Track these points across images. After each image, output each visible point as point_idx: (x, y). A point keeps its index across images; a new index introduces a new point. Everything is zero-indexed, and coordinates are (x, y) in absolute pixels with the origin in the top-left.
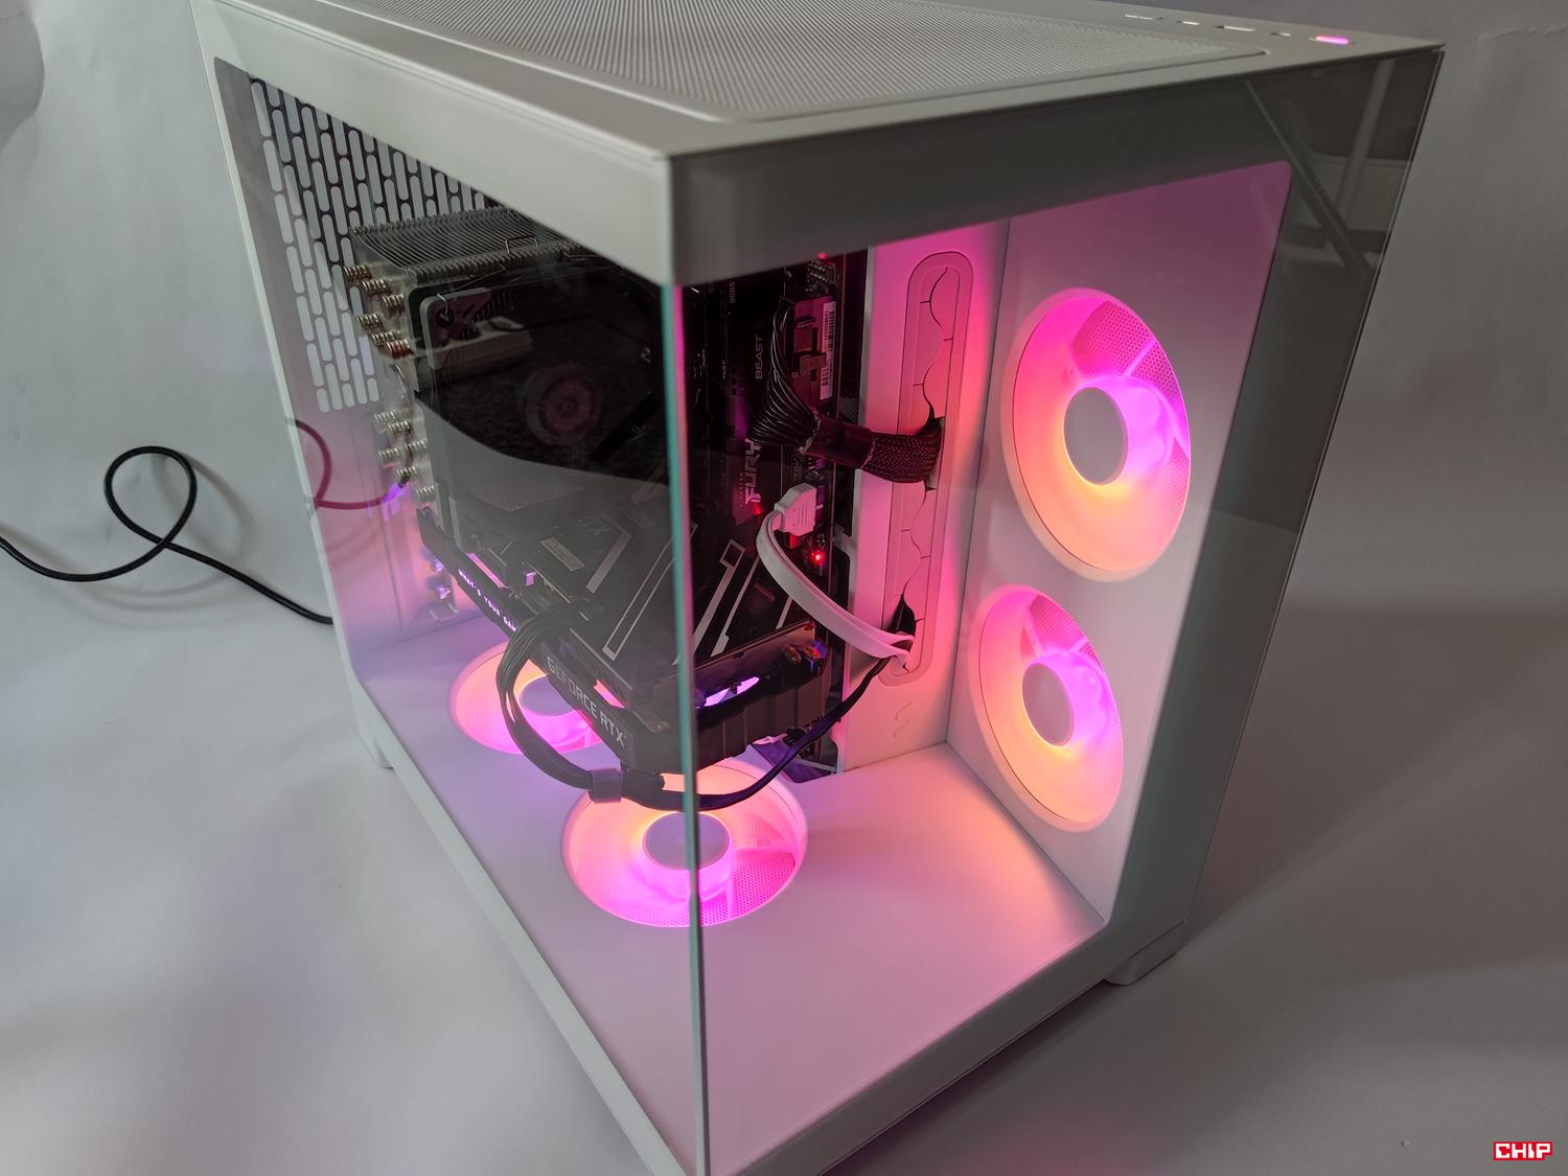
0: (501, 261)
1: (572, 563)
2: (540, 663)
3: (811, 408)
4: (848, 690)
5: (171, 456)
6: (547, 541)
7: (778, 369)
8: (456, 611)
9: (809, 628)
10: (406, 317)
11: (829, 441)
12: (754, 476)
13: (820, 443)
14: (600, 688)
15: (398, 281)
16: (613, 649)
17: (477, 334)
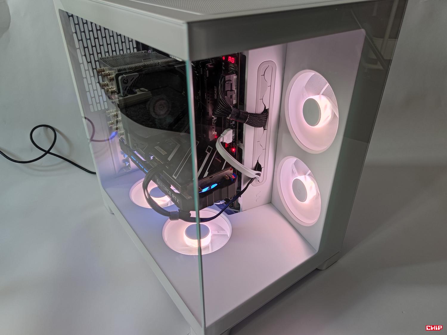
0: (141, 66)
1: (164, 153)
2: (155, 181)
3: (230, 106)
4: (243, 188)
5: (49, 127)
6: (156, 147)
7: (221, 95)
8: (131, 169)
9: (231, 169)
10: (114, 82)
11: (236, 115)
12: (215, 127)
13: (233, 116)
14: (172, 187)
15: (112, 72)
16: (175, 175)
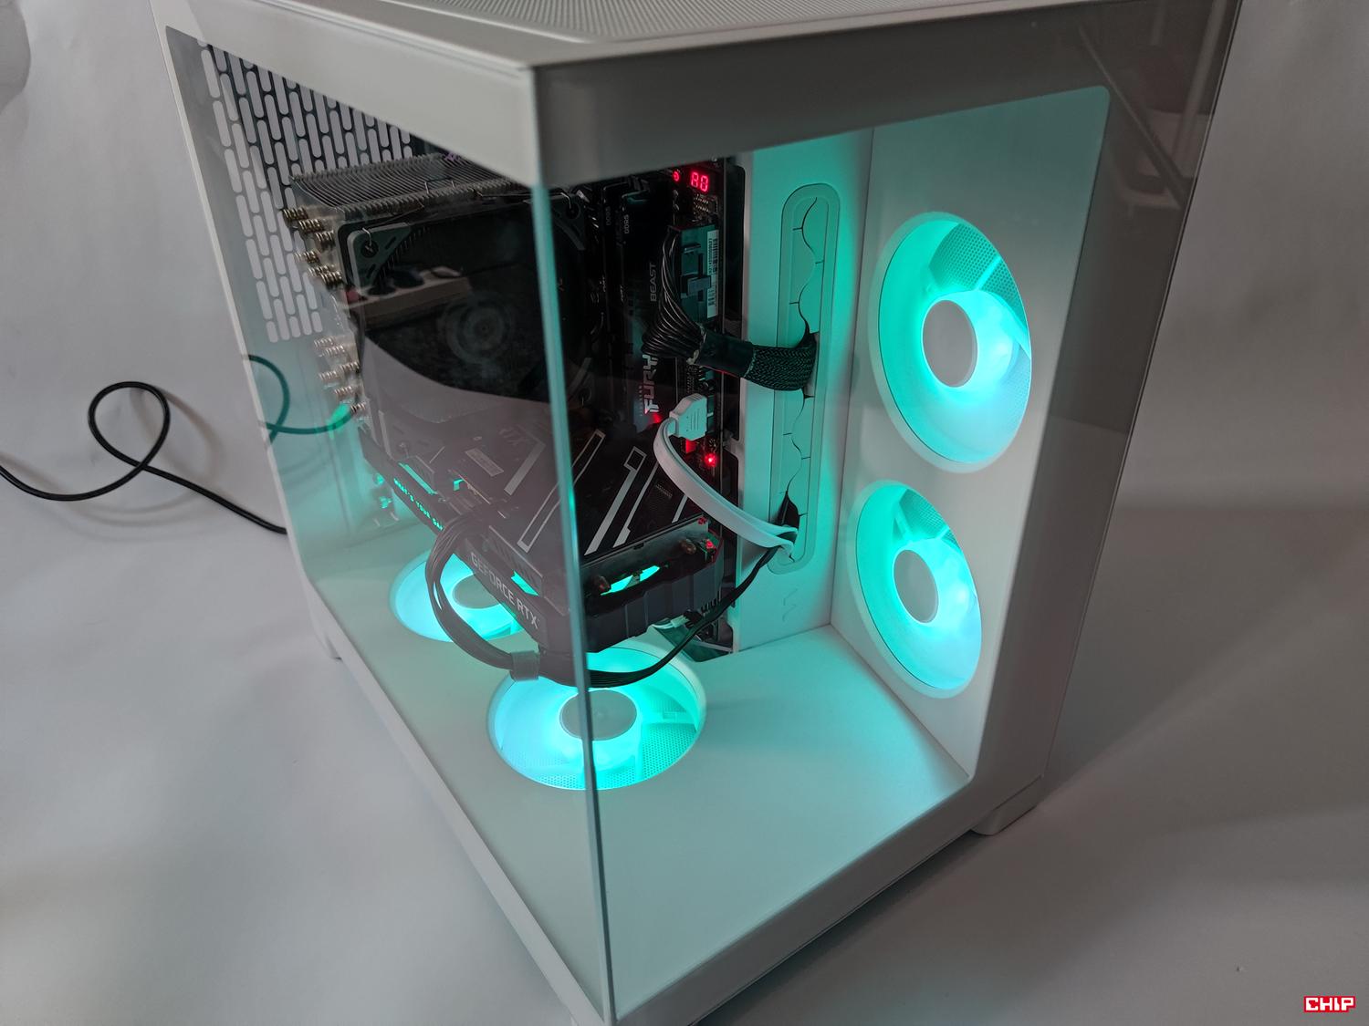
0: (420, 200)
1: (493, 469)
2: (465, 558)
3: (699, 324)
4: (740, 579)
5: (147, 389)
6: (471, 451)
7: (669, 291)
8: (397, 519)
9: (702, 522)
10: (336, 251)
11: (715, 353)
12: (652, 388)
13: (706, 355)
14: (517, 579)
15: (330, 221)
16: (527, 541)
17: (421, 282)
